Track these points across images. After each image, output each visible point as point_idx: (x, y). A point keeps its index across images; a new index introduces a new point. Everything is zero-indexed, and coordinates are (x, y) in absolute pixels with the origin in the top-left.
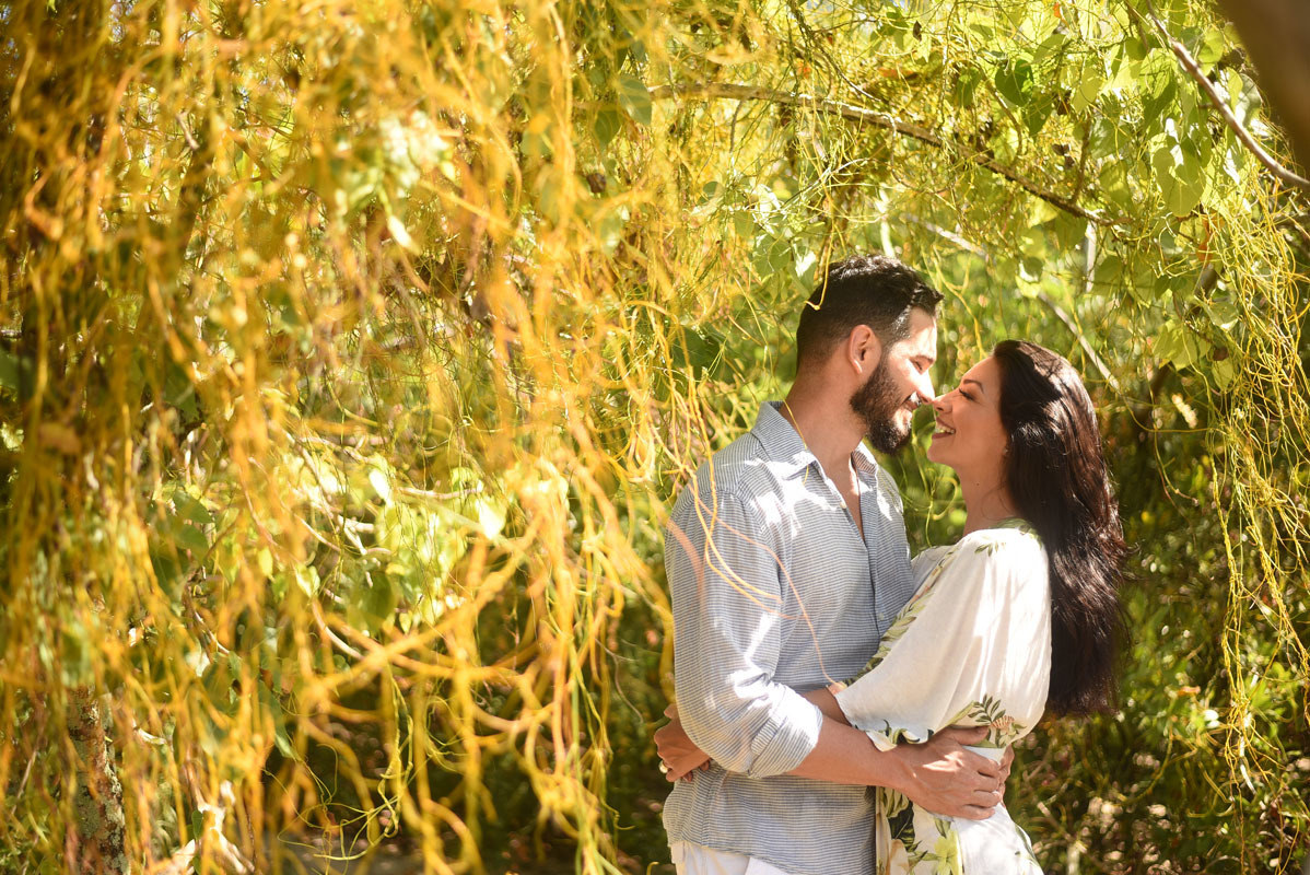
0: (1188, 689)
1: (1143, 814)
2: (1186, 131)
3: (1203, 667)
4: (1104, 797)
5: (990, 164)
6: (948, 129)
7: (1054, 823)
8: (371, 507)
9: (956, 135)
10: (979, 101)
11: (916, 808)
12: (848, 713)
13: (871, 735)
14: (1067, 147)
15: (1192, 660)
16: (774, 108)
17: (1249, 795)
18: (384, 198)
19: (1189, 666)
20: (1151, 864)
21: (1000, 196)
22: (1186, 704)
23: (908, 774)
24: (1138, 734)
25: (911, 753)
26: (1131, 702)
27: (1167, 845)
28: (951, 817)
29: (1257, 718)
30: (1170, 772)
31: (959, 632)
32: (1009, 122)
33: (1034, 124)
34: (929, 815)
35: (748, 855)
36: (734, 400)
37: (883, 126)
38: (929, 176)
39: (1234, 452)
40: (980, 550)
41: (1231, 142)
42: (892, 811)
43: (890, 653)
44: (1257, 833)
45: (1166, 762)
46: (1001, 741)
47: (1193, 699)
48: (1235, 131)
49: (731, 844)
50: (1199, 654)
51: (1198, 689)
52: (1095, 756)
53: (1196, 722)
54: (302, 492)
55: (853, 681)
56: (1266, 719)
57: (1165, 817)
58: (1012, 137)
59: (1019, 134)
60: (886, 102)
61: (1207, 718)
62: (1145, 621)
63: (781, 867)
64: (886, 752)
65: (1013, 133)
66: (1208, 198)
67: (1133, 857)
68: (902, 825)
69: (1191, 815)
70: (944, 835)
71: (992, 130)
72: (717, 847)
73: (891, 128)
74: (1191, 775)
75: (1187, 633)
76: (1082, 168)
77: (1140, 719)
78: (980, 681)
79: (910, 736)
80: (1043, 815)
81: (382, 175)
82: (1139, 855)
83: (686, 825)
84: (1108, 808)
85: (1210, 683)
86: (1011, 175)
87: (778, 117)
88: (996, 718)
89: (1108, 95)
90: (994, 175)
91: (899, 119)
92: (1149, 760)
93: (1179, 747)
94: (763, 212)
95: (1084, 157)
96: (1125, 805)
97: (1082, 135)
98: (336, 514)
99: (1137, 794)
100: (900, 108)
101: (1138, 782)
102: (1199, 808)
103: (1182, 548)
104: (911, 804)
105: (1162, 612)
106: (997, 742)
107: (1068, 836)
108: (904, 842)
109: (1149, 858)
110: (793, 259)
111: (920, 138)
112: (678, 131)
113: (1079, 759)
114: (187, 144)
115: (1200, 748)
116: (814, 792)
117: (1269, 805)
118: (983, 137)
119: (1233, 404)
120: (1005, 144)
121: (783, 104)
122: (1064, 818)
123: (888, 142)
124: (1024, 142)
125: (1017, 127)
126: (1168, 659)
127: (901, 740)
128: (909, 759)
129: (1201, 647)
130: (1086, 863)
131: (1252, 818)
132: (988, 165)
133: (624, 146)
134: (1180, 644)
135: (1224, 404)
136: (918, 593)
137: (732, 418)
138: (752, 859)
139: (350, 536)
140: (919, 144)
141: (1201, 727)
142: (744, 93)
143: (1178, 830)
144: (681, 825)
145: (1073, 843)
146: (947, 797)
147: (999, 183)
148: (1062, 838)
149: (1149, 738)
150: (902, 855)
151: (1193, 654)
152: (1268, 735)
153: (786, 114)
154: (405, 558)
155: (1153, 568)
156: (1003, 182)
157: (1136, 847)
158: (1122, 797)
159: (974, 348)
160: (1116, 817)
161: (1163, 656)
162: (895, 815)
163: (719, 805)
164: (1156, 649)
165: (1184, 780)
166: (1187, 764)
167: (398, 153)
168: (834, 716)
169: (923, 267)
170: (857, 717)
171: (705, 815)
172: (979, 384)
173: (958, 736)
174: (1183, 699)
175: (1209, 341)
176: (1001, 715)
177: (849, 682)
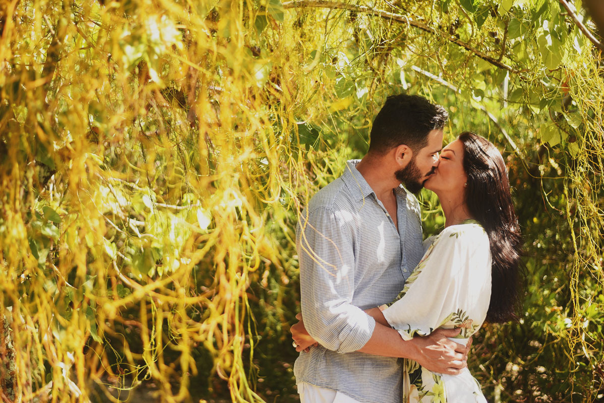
0: (556, 308)
1: (533, 371)
2: (554, 27)
3: (564, 297)
4: (514, 362)
5: (457, 41)
6: (436, 24)
7: (488, 375)
8: (143, 213)
9: (440, 27)
10: (452, 9)
11: (423, 369)
12: (389, 321)
13: (401, 332)
14: (496, 33)
15: (558, 293)
16: (348, 13)
17: (587, 361)
18: (147, 59)
19: (557, 296)
20: (537, 396)
21: (463, 57)
22: (555, 315)
23: (419, 352)
24: (531, 331)
25: (420, 341)
26: (527, 314)
27: (545, 387)
28: (441, 373)
29: (591, 323)
30: (547, 350)
31: (443, 278)
32: (467, 20)
33: (480, 22)
34: (429, 372)
35: (336, 390)
36: (326, 160)
37: (403, 22)
38: (426, 48)
39: (578, 189)
40: (452, 235)
41: (577, 32)
42: (411, 370)
43: (409, 290)
44: (591, 381)
45: (545, 345)
46: (467, 335)
47: (559, 313)
48: (579, 26)
49: (328, 385)
50: (562, 290)
51: (561, 308)
52: (509, 341)
53: (560, 324)
54: (109, 206)
55: (391, 304)
56: (596, 323)
57: (545, 373)
58: (468, 27)
59: (472, 26)
60: (405, 10)
61: (566, 323)
62: (534, 273)
63: (353, 397)
64: (407, 341)
65: (469, 25)
66: (565, 60)
67: (528, 393)
68: (416, 378)
69: (558, 371)
70: (437, 383)
71: (458, 24)
72: (321, 385)
73: (407, 24)
74: (557, 351)
75: (556, 279)
76: (504, 44)
77: (532, 323)
78: (455, 302)
79: (421, 333)
80: (482, 371)
81: (147, 48)
82: (531, 392)
83: (305, 374)
84: (516, 368)
85: (568, 304)
86: (468, 47)
87: (350, 17)
88: (465, 320)
89: (517, 7)
90: (460, 47)
91: (411, 19)
92: (537, 344)
93: (551, 337)
94: (340, 65)
95: (505, 38)
96: (524, 366)
97: (504, 27)
98: (126, 217)
99: (530, 360)
100: (412, 12)
101: (530, 355)
102: (561, 368)
103: (554, 236)
104: (420, 367)
105: (543, 268)
106: (465, 335)
107: (494, 382)
108: (417, 386)
109: (536, 393)
110: (356, 90)
111: (422, 28)
112: (299, 24)
113: (501, 343)
114: (49, 31)
115: (562, 338)
116: (371, 359)
117: (597, 366)
118: (454, 28)
119: (578, 165)
120: (465, 31)
121: (352, 11)
122: (492, 372)
123: (405, 30)
124: (475, 30)
125: (471, 22)
126: (546, 292)
127: (416, 335)
128: (419, 344)
129: (563, 286)
130: (504, 395)
131: (588, 373)
132: (457, 42)
133: (270, 32)
134: (553, 285)
135: (574, 164)
136: (423, 259)
137: (326, 169)
138: (338, 392)
139: (133, 228)
140: (421, 31)
141: (563, 327)
142: (332, 5)
143: (551, 379)
144: (302, 374)
145: (497, 385)
146: (439, 363)
147: (462, 51)
148: (491, 383)
149: (536, 332)
150: (415, 392)
151: (559, 290)
152: (597, 331)
153: (353, 16)
154: (161, 239)
155: (539, 246)
156: (464, 50)
157: (529, 387)
158: (523, 362)
159: (448, 135)
160: (519, 373)
161: (543, 291)
162: (412, 372)
163: (322, 365)
164: (540, 287)
165: (554, 354)
166: (556, 346)
167: (155, 37)
168: (382, 322)
169: (423, 93)
170: (394, 323)
171: (315, 369)
172: (453, 151)
173: (445, 333)
174: (553, 312)
175: (567, 133)
176: (467, 319)
177: (389, 305)
